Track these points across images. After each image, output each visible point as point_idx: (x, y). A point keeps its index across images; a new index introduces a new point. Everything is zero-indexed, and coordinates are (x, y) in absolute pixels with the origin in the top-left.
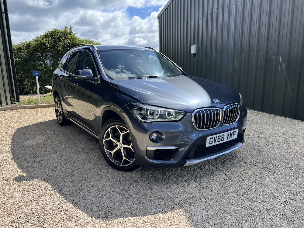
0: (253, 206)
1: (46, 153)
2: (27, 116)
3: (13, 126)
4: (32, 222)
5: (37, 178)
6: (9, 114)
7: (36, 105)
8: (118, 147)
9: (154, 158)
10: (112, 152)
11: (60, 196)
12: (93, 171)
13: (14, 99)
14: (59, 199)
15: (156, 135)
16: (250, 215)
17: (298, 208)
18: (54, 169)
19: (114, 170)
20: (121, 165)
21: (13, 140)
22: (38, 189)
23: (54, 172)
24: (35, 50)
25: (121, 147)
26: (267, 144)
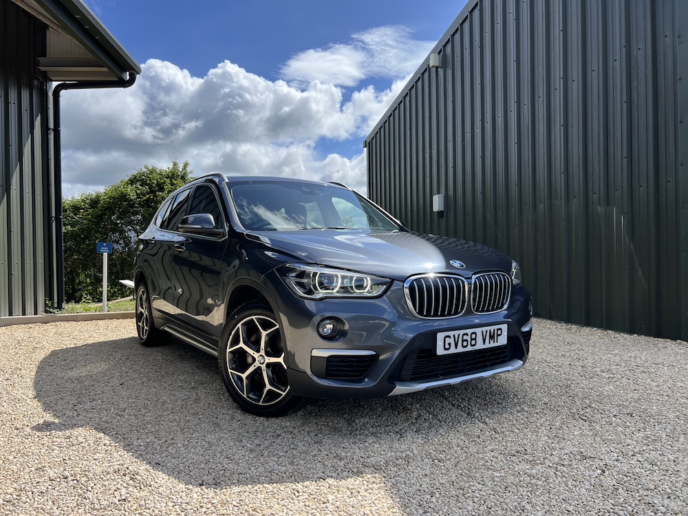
0: (534, 471)
1: (106, 388)
2: (76, 333)
3: (43, 348)
4: (61, 490)
5: (82, 426)
6: (37, 330)
7: (97, 313)
8: (257, 364)
9: (327, 376)
10: (244, 376)
11: (125, 453)
12: (201, 416)
13: (53, 304)
14: (122, 458)
15: (331, 326)
16: (525, 485)
17: (630, 475)
18: (120, 413)
19: (247, 414)
20: (260, 403)
21: (40, 369)
22: (82, 443)
23: (119, 417)
24: (106, 209)
25: (263, 364)
26: (587, 377)
